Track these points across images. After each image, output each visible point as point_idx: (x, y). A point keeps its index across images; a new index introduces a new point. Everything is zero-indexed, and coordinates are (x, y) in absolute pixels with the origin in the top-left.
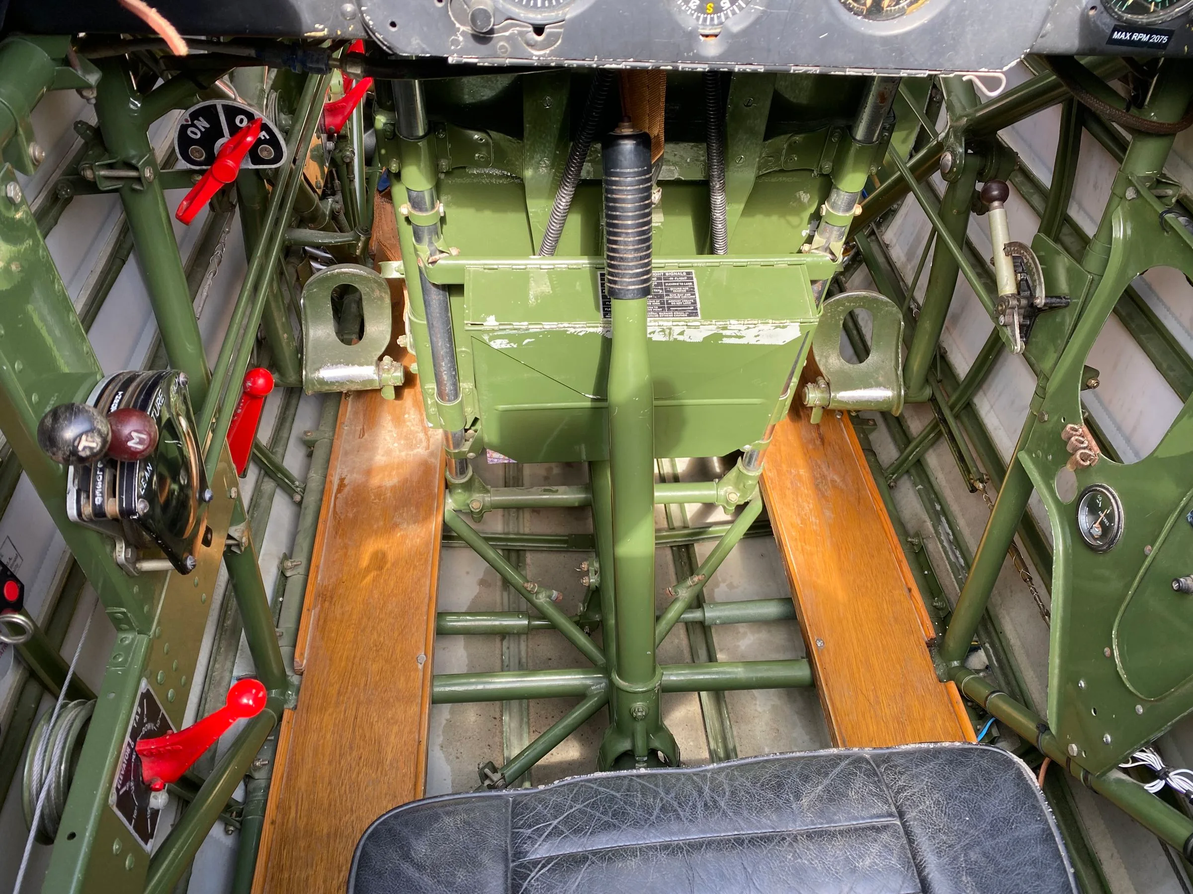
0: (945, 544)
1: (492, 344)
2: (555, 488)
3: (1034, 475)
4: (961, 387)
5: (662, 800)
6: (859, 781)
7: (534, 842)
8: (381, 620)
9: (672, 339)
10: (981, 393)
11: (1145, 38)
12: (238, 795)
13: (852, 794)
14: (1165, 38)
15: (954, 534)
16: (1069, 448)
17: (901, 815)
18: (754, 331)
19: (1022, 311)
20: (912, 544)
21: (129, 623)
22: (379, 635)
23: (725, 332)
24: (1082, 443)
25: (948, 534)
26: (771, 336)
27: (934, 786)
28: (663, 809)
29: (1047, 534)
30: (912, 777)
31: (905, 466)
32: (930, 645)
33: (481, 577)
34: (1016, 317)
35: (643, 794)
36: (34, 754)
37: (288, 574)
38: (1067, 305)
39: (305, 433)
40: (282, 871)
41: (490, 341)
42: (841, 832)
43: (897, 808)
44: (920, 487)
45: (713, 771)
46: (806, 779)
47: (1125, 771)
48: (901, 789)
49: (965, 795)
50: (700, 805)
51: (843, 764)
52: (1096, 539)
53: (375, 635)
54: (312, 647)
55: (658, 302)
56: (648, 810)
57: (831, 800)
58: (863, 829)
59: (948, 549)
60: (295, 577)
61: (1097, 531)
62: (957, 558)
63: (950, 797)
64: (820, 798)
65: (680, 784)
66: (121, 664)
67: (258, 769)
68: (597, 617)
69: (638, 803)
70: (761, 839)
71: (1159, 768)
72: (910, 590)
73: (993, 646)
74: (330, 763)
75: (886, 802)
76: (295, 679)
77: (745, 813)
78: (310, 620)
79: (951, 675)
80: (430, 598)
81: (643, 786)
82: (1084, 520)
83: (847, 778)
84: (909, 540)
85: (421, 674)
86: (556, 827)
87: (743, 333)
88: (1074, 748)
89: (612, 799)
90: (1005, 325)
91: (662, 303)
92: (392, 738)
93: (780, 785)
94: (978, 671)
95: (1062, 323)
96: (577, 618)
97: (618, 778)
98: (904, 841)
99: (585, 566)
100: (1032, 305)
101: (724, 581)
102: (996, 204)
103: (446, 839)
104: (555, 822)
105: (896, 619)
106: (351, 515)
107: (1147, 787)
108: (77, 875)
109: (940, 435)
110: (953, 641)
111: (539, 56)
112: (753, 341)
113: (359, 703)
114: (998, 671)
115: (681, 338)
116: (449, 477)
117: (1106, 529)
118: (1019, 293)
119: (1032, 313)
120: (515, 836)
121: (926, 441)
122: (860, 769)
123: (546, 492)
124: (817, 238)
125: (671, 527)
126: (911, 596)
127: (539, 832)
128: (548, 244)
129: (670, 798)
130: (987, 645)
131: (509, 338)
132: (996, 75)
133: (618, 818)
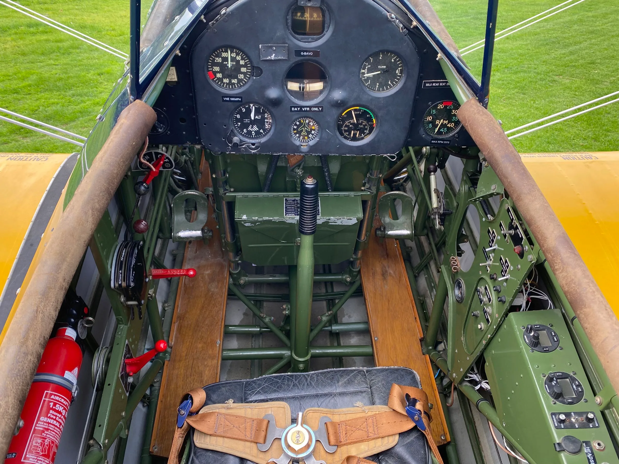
1: (245, 224)
2: (275, 275)
3: (446, 274)
5: (294, 382)
6: (359, 377)
7: (251, 395)
8: (203, 327)
9: (295, 223)
11: (442, 142)
12: (148, 392)
13: (356, 382)
14: (449, 142)
16: (451, 265)
17: (371, 388)
18: (341, 221)
19: (439, 214)
20: (419, 299)
21: (122, 321)
22: (202, 334)
23: (329, 221)
24: (455, 263)
26: (346, 222)
27: (384, 379)
28: (294, 385)
30: (377, 376)
31: (421, 267)
32: (421, 340)
33: (244, 312)
34: (437, 216)
35: (288, 381)
36: (94, 362)
37: (166, 309)
38: (452, 213)
39: (173, 250)
40: (165, 418)
42: (350, 393)
43: (370, 385)
44: (427, 276)
46: (342, 376)
48: (372, 380)
50: (306, 384)
51: (355, 372)
52: (459, 298)
53: (200, 334)
54: (176, 337)
56: (289, 386)
57: (348, 383)
58: (357, 392)
60: (169, 310)
61: (460, 295)
63: (388, 383)
64: (345, 383)
65: (300, 378)
66: (120, 335)
67: (155, 382)
68: (288, 328)
69: (286, 383)
70: (325, 395)
71: (478, 380)
72: (416, 318)
74: (183, 381)
75: (367, 384)
76: (169, 350)
77: (320, 387)
78: (175, 327)
80: (222, 319)
81: (288, 378)
82: (457, 292)
83: (355, 377)
85: (218, 348)
86: (258, 391)
87: (336, 221)
88: (454, 375)
89: (278, 382)
90: (434, 219)
92: (207, 372)
93: (333, 378)
96: (280, 328)
97: (281, 376)
98: (370, 396)
99: (284, 306)
101: (347, 314)
102: (432, 173)
103: (223, 394)
104: (258, 389)
105: (409, 330)
106: (191, 285)
107: (475, 387)
108: (112, 396)
110: (429, 339)
111: (254, 152)
112: (341, 224)
113: (194, 359)
116: (231, 270)
117: (462, 295)
118: (438, 207)
120: (245, 393)
121: (428, 257)
122: (360, 374)
123: (271, 276)
124: (367, 184)
125: (327, 292)
126: (416, 321)
127: (253, 392)
128: (266, 188)
129: (296, 382)
130: (445, 341)
131: (252, 222)
132: (393, 155)
133: (279, 388)
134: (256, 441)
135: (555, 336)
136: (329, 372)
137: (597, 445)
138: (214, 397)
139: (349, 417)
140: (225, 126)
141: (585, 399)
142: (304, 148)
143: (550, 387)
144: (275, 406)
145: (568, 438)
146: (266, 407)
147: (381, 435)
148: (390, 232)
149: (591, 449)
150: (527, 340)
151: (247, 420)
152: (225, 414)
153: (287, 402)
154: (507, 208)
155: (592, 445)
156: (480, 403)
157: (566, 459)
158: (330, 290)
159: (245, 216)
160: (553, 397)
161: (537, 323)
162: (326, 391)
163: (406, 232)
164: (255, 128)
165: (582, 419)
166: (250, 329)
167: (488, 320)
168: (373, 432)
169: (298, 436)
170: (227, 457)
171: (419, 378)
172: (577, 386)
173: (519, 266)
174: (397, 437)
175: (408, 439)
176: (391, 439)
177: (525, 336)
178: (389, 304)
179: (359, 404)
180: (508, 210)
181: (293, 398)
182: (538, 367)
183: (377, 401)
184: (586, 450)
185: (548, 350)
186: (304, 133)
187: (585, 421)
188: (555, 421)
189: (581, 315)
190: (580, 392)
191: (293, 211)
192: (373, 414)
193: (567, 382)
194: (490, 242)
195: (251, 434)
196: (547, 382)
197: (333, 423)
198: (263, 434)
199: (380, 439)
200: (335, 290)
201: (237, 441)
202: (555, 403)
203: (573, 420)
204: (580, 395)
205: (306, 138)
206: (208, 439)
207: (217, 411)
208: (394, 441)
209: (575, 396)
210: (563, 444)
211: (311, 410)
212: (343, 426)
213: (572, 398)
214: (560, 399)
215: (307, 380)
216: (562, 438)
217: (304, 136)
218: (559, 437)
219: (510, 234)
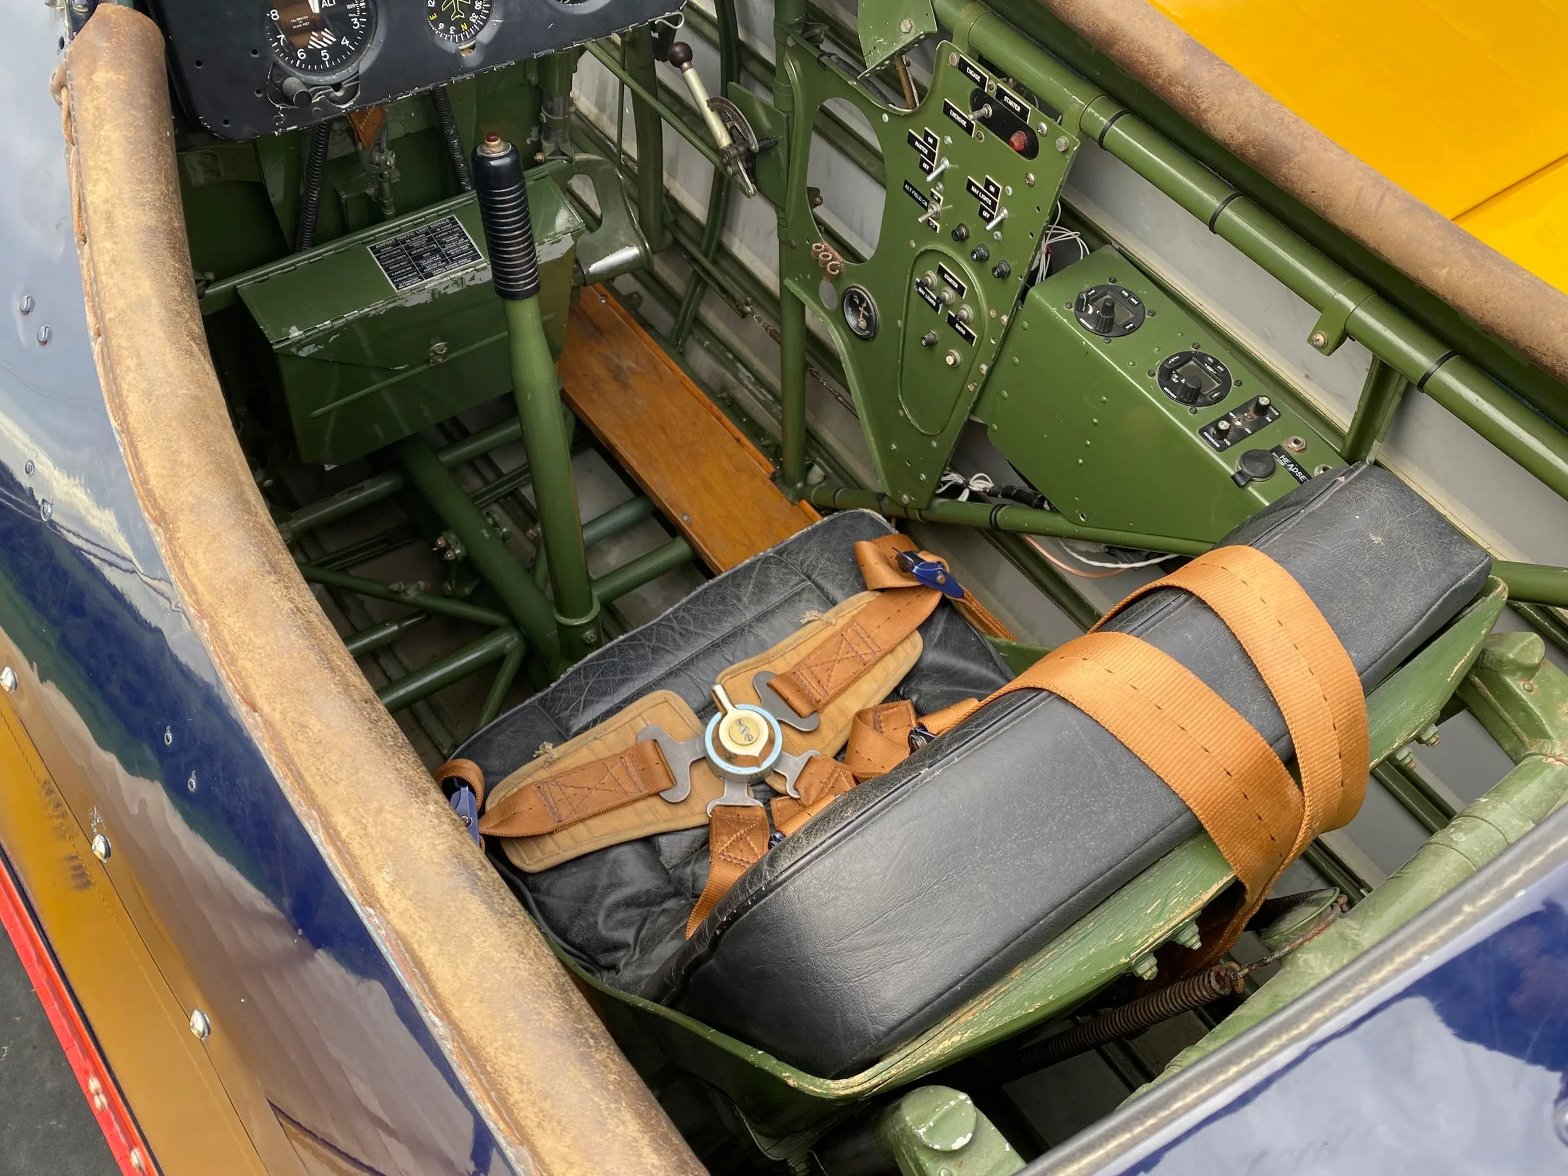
0: (751, 387)
1: (300, 353)
3: (803, 296)
4: (707, 232)
5: (649, 646)
6: (774, 571)
7: (575, 716)
9: (465, 287)
10: (726, 231)
13: (773, 581)
15: (754, 375)
16: (821, 265)
17: (809, 577)
19: (743, 157)
20: (722, 399)
24: (828, 256)
25: (749, 377)
26: (549, 253)
27: (823, 550)
28: (654, 652)
29: (828, 341)
30: (806, 552)
31: (686, 326)
32: (773, 479)
34: (740, 165)
35: (634, 650)
38: (777, 142)
41: (298, 351)
42: (777, 607)
43: (805, 574)
44: (707, 343)
45: (673, 613)
46: (738, 586)
47: (942, 495)
48: (802, 563)
49: (843, 547)
50: (677, 637)
51: (758, 566)
52: (864, 330)
55: (438, 258)
56: (644, 657)
57: (761, 591)
58: (790, 599)
59: (754, 390)
61: (863, 324)
62: (765, 395)
63: (834, 552)
64: (754, 593)
69: (633, 657)
70: (729, 637)
71: (961, 482)
72: (738, 440)
73: (822, 458)
75: (797, 574)
77: (710, 626)
79: (800, 496)
81: (629, 645)
82: (851, 320)
83: (764, 572)
84: (719, 396)
86: (585, 700)
88: (905, 498)
89: (614, 664)
90: (734, 174)
91: (443, 256)
93: (723, 598)
94: (820, 483)
95: (778, 158)
98: (818, 592)
99: (441, 543)
100: (749, 150)
102: (685, 65)
104: (583, 698)
105: (737, 470)
107: (960, 499)
109: (706, 285)
110: (791, 468)
111: (346, 109)
114: (834, 476)
115: (472, 283)
117: (868, 320)
118: (734, 142)
119: (750, 158)
120: (558, 720)
121: (695, 296)
122: (770, 563)
123: (352, 493)
124: (545, 144)
125: (487, 483)
126: (742, 445)
127: (576, 709)
128: (307, 236)
129: (654, 643)
130: (818, 459)
131: (316, 341)
132: (677, 13)
133: (627, 674)
134: (656, 790)
135: (1129, 296)
136: (706, 591)
137: (1294, 445)
138: (495, 763)
139: (805, 650)
140: (255, 52)
141: (1236, 381)
142: (471, 58)
143: (1173, 388)
144: (645, 707)
145: (1247, 457)
146: (627, 719)
147: (886, 647)
148: (595, 267)
149: (1288, 456)
150: (1088, 326)
151: (608, 764)
152: (554, 778)
153: (663, 688)
154: (957, 61)
155: (1287, 449)
156: (999, 514)
157: (1259, 492)
158: (490, 476)
159: (294, 328)
160: (1187, 403)
161: (1087, 287)
162: (727, 627)
163: (630, 253)
164: (328, 38)
165: (1250, 415)
166: (375, 637)
167: (968, 337)
168: (870, 651)
169: (743, 728)
170: (612, 854)
171: (880, 516)
172: (1213, 366)
173: (1032, 177)
174: (917, 637)
175: (936, 630)
176: (907, 645)
177: (1082, 320)
178: (666, 435)
179: (809, 615)
180: (963, 65)
181: (669, 674)
182: (1134, 365)
183: (836, 593)
184: (1282, 461)
185: (1134, 327)
186: (458, 13)
187: (1256, 417)
188: (1212, 440)
189: (1291, 172)
190: (1224, 372)
191: (407, 273)
192: (847, 620)
193: (1192, 366)
194: (922, 161)
195: (635, 784)
196: (1164, 383)
197: (783, 677)
198: (659, 770)
199: (889, 656)
200: (504, 471)
201: (616, 813)
202: (1195, 412)
203: (1238, 423)
204: (1224, 378)
205: (464, 27)
206: (549, 844)
207: (529, 780)
208: (915, 646)
209: (1217, 385)
210: (1246, 470)
211: (726, 675)
212: (804, 672)
213: (1217, 390)
214: (1199, 401)
215: (672, 628)
216: (1237, 462)
217: (458, 24)
218: (1231, 466)
219: (982, 120)
